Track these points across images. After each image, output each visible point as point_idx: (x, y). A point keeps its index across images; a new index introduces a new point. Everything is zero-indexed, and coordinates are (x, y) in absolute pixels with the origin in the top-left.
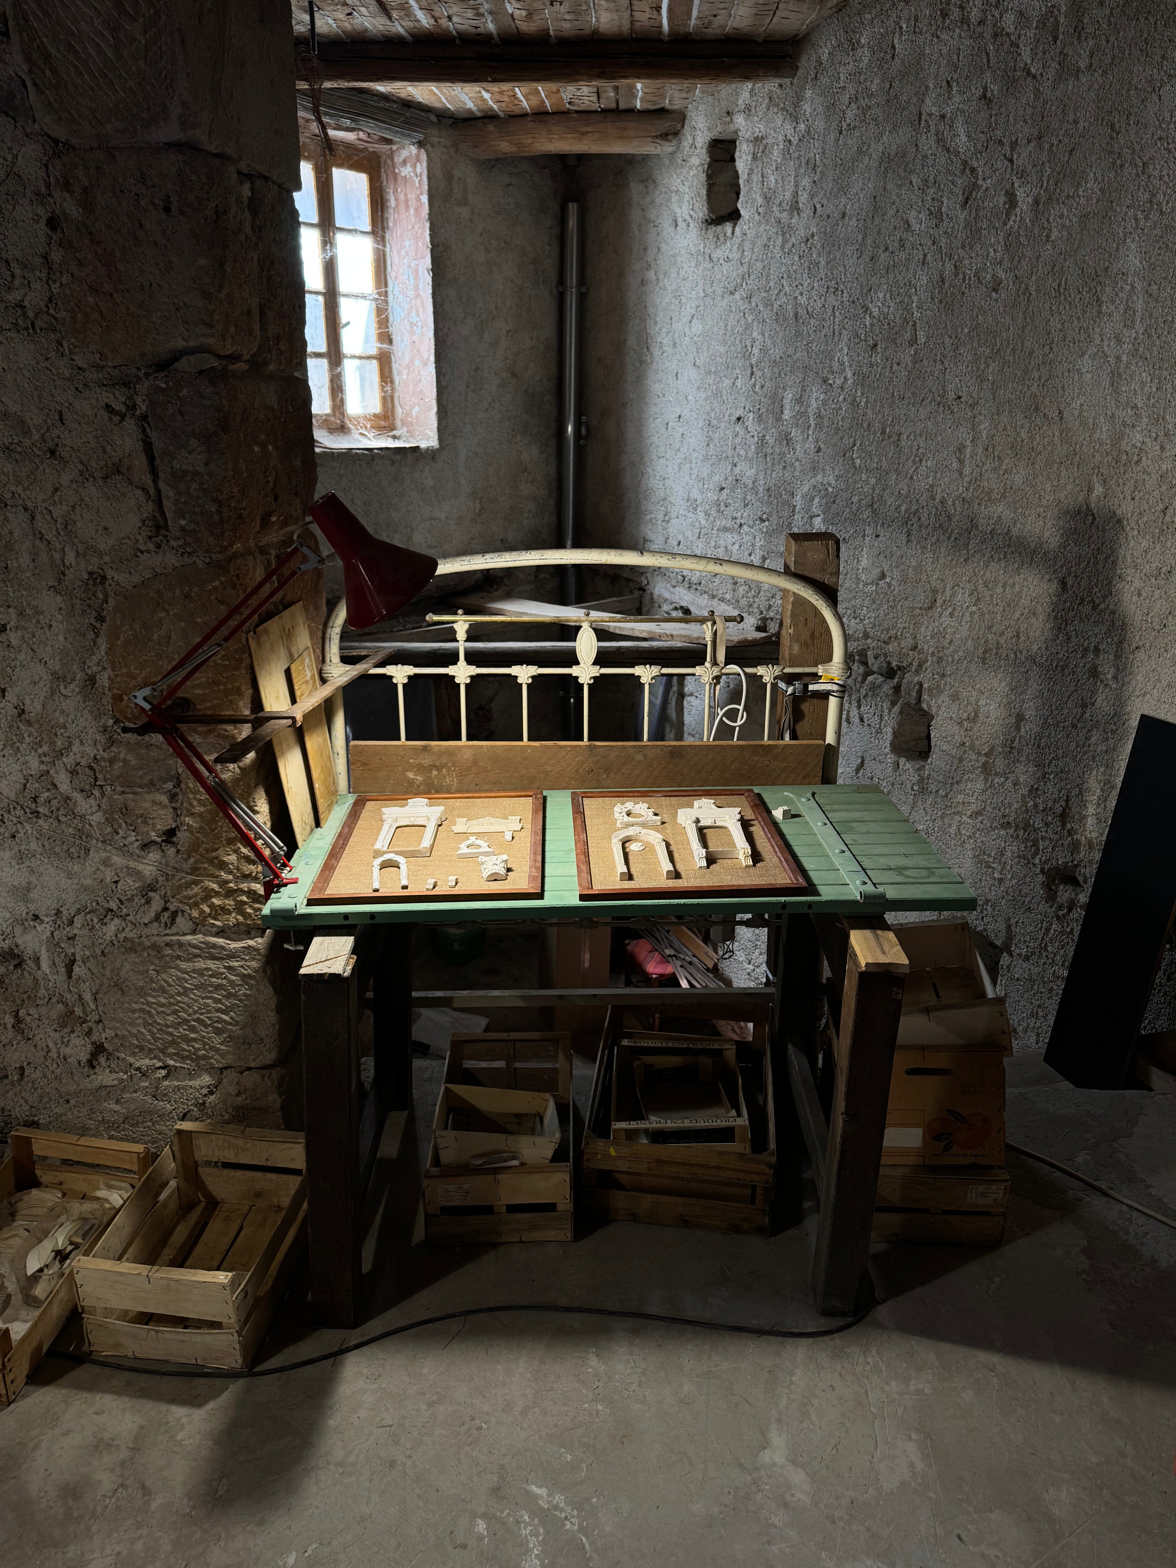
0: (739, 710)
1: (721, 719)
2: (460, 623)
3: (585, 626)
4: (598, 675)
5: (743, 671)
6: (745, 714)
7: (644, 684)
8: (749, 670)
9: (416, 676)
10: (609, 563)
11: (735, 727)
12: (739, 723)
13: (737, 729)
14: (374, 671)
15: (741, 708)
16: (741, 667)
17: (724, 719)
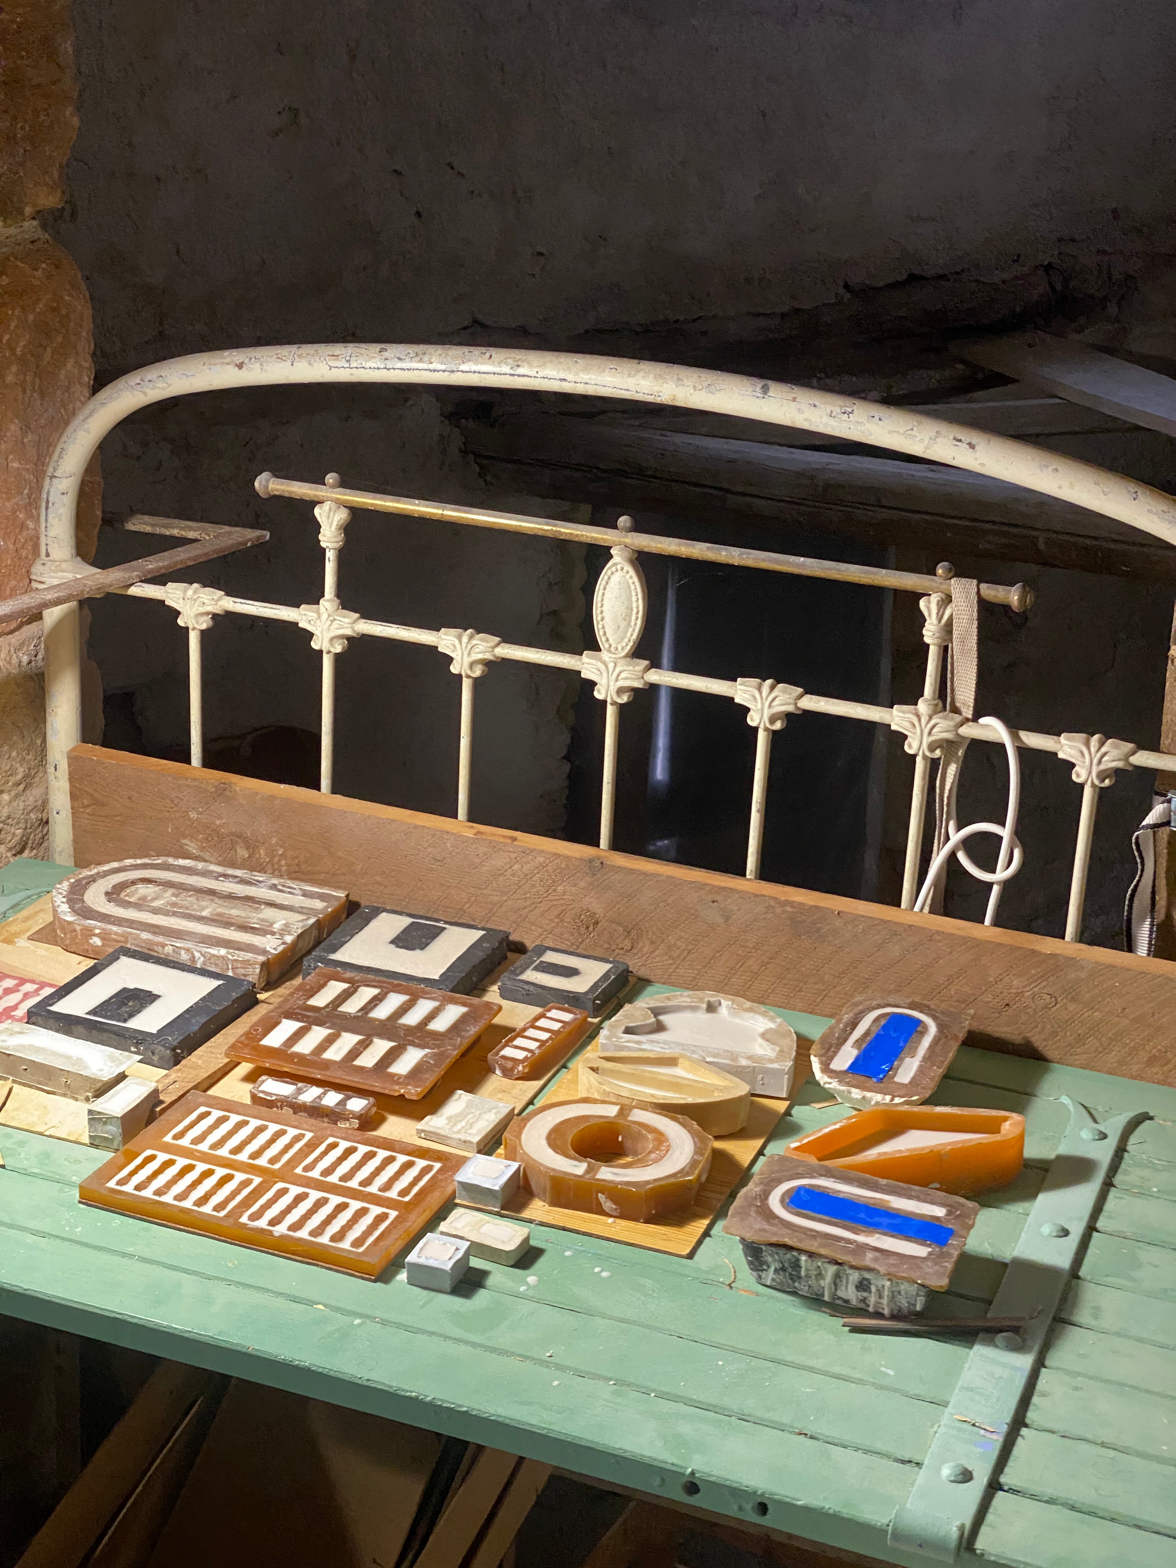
0: (1000, 838)
1: (952, 857)
2: (327, 506)
3: (618, 557)
4: (638, 684)
5: (1015, 737)
6: (1017, 853)
7: (755, 730)
8: (1035, 740)
9: (230, 616)
10: (680, 403)
11: (990, 885)
12: (1002, 874)
13: (996, 889)
14: (136, 591)
15: (1005, 832)
16: (1013, 725)
17: (961, 856)
